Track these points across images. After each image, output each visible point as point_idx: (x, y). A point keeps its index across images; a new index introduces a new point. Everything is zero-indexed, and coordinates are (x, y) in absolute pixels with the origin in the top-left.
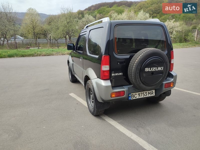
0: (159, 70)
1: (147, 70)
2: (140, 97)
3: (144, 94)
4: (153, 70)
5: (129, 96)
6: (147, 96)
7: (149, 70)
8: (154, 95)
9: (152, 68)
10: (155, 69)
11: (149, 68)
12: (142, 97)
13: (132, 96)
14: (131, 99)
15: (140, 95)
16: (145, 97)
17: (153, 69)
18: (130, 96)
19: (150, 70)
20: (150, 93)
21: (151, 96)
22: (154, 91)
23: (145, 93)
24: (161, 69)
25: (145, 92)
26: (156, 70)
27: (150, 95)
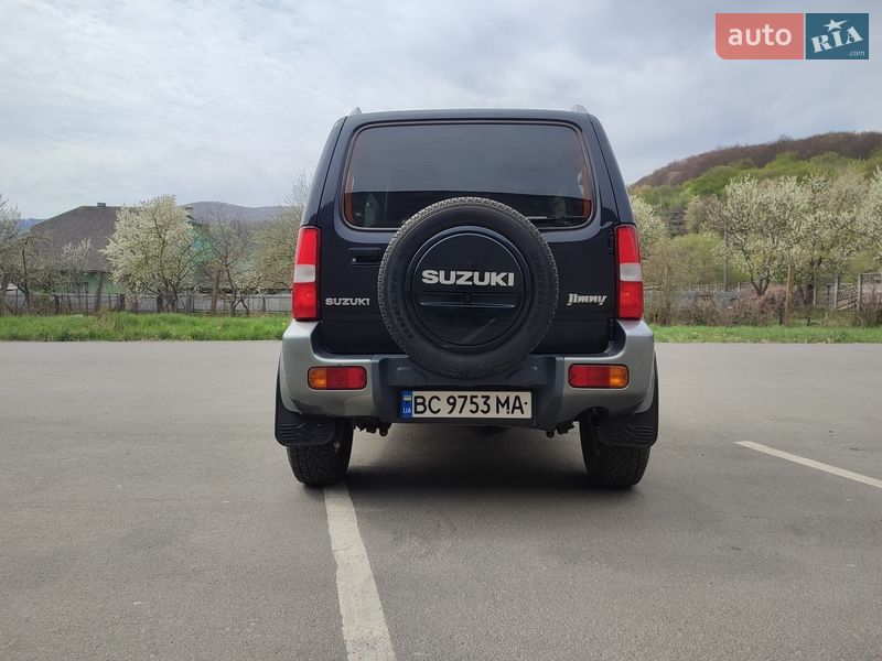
0: (493, 284)
1: (430, 277)
2: (456, 414)
3: (475, 403)
4: (461, 282)
5: (405, 399)
6: (492, 414)
7: (443, 281)
8: (528, 414)
9: (453, 274)
10: (471, 279)
11: (442, 273)
12: (466, 414)
13: (416, 404)
14: (414, 415)
15: (454, 404)
16: (479, 415)
17: (458, 277)
18: (407, 402)
19: (447, 278)
20: (507, 401)
21: (510, 416)
22: (526, 397)
23: (480, 401)
24: (505, 279)
25: (480, 394)
26: (477, 282)
27: (503, 414)
